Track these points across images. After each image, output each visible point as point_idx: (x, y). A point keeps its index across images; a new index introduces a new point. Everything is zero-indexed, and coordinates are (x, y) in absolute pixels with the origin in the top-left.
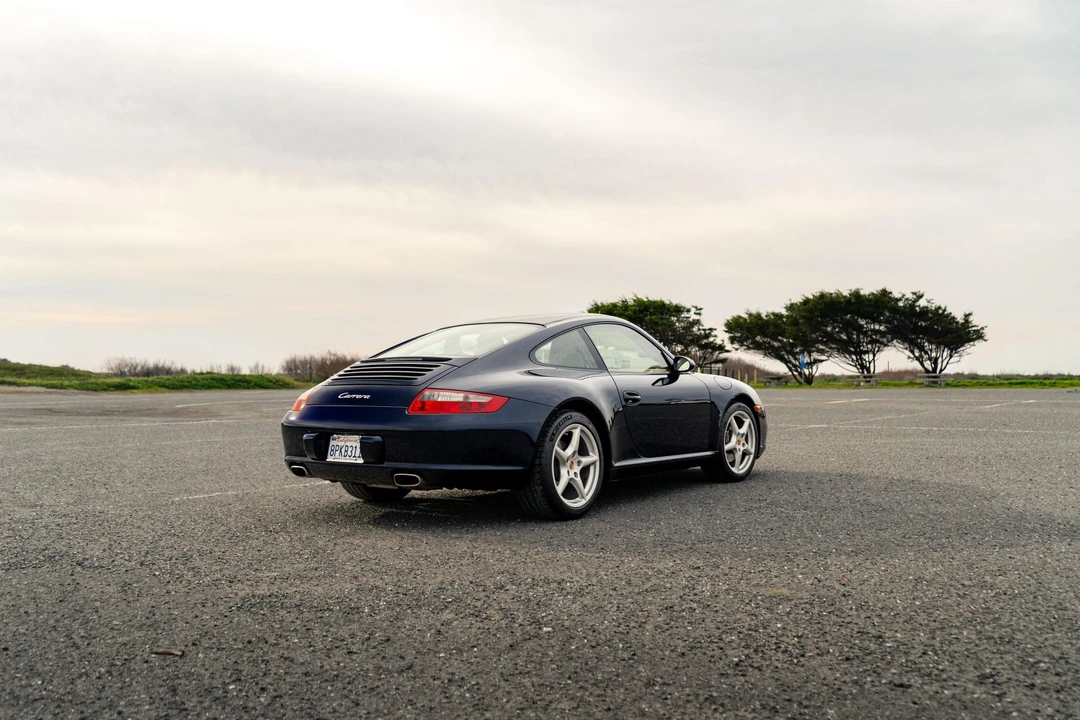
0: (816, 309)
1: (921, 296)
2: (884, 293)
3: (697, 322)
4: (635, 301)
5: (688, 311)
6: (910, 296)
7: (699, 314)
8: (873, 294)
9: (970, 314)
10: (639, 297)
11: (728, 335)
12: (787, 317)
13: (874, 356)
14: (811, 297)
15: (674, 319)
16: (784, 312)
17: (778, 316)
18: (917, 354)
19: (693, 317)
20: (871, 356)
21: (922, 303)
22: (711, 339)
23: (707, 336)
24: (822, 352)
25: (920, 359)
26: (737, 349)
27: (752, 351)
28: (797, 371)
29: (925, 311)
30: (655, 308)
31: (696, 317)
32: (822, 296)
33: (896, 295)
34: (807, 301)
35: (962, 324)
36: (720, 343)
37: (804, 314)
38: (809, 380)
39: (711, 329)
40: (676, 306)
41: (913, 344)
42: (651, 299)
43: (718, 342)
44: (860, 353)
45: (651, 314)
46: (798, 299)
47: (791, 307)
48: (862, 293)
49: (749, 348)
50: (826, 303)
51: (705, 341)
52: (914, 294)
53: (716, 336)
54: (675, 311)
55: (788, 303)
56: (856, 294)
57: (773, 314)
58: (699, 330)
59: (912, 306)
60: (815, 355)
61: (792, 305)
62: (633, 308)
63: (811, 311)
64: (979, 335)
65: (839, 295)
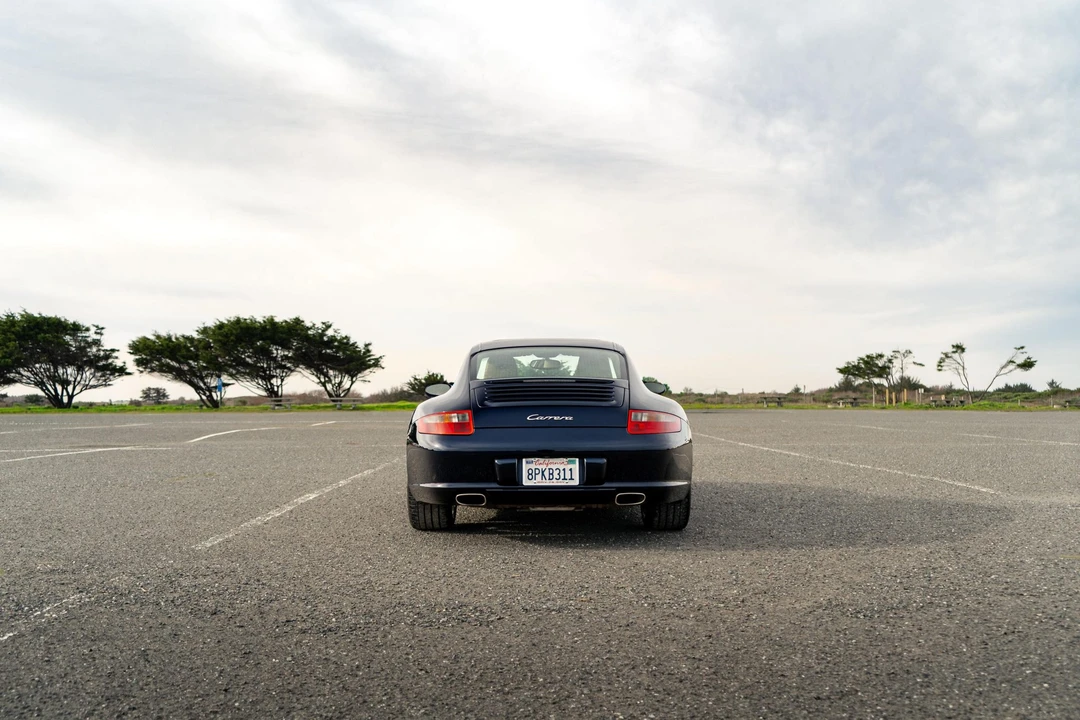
0: (232, 334)
1: (329, 327)
2: (298, 321)
3: (97, 343)
4: (22, 316)
5: (88, 330)
6: (319, 325)
7: (102, 334)
8: (286, 322)
9: (369, 344)
10: (29, 311)
11: (133, 357)
12: (198, 340)
13: (282, 380)
14: (226, 322)
15: (68, 338)
16: (196, 335)
17: (190, 339)
18: (323, 380)
19: (92, 335)
20: (279, 381)
21: (330, 332)
22: (110, 361)
23: (107, 357)
24: (231, 375)
25: (324, 385)
26: (142, 372)
27: (156, 374)
28: (205, 394)
29: (333, 339)
30: (49, 325)
31: (98, 337)
32: (238, 321)
33: (308, 324)
34: (221, 326)
35: (364, 353)
36: (122, 365)
37: (220, 338)
38: (215, 405)
39: (113, 350)
40: (74, 324)
41: (319, 371)
42: (44, 315)
43: (119, 363)
44: (268, 378)
45: (45, 332)
46: (211, 323)
47: (205, 331)
48: (277, 320)
49: (153, 370)
50: (241, 328)
51: (104, 363)
52: (323, 323)
53: (117, 358)
54: (72, 330)
55: (202, 326)
56: (271, 321)
57: (183, 336)
58: (99, 350)
59: (322, 335)
60: (225, 378)
61: (205, 328)
62: (21, 324)
63: (226, 336)
64: (377, 363)
65: (253, 321)
